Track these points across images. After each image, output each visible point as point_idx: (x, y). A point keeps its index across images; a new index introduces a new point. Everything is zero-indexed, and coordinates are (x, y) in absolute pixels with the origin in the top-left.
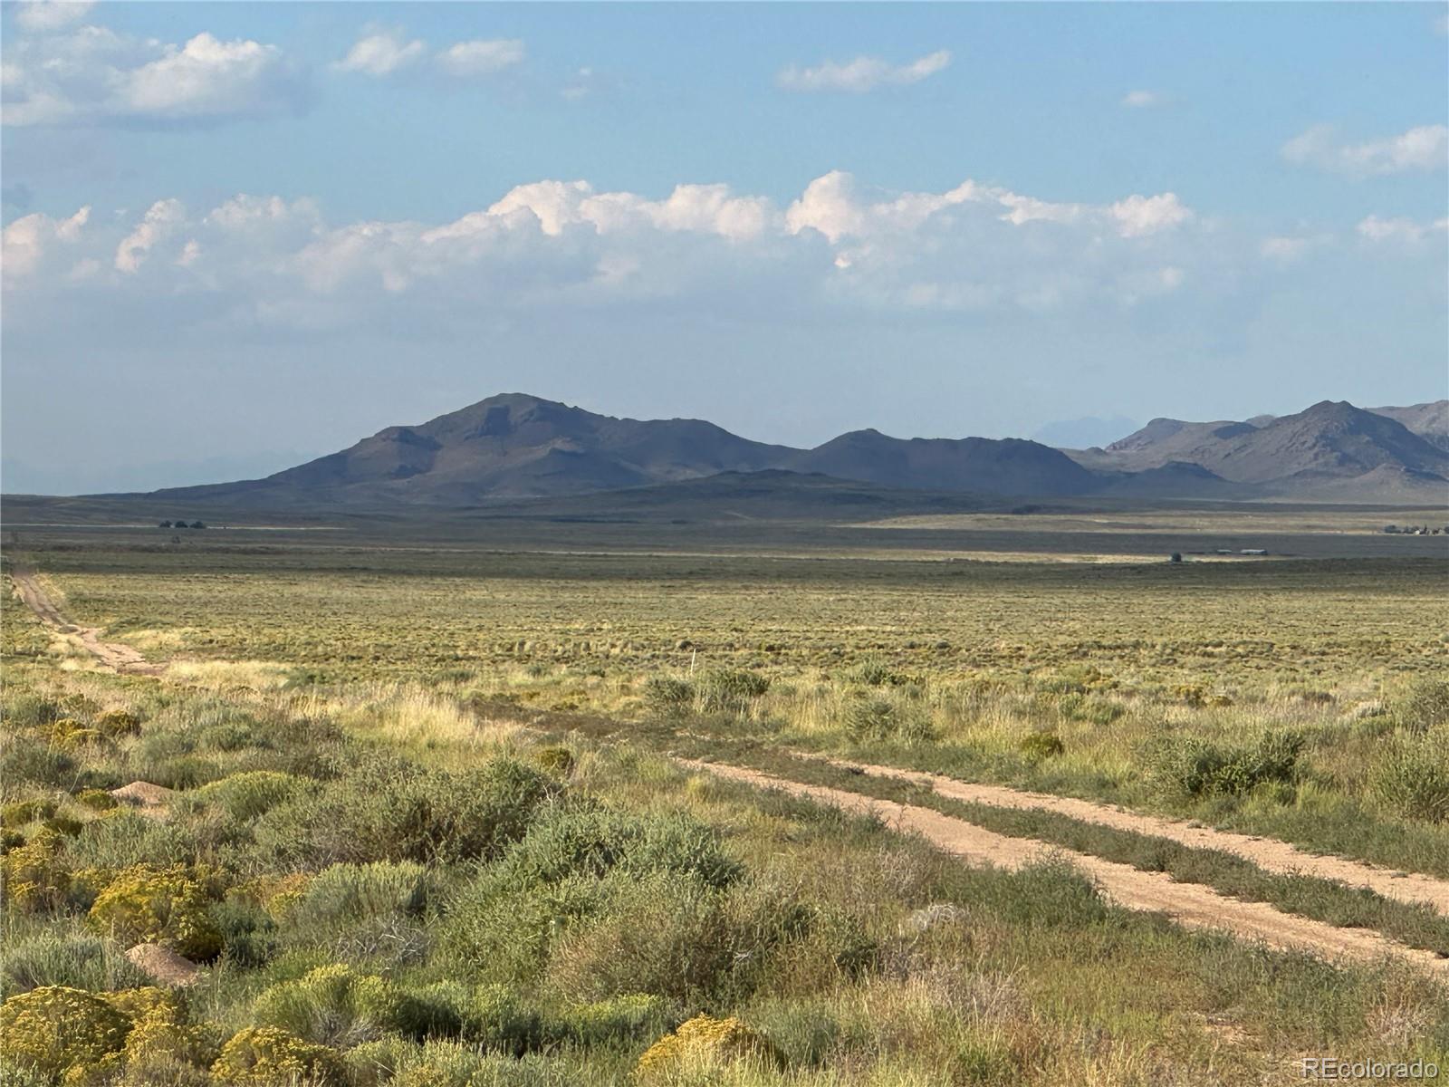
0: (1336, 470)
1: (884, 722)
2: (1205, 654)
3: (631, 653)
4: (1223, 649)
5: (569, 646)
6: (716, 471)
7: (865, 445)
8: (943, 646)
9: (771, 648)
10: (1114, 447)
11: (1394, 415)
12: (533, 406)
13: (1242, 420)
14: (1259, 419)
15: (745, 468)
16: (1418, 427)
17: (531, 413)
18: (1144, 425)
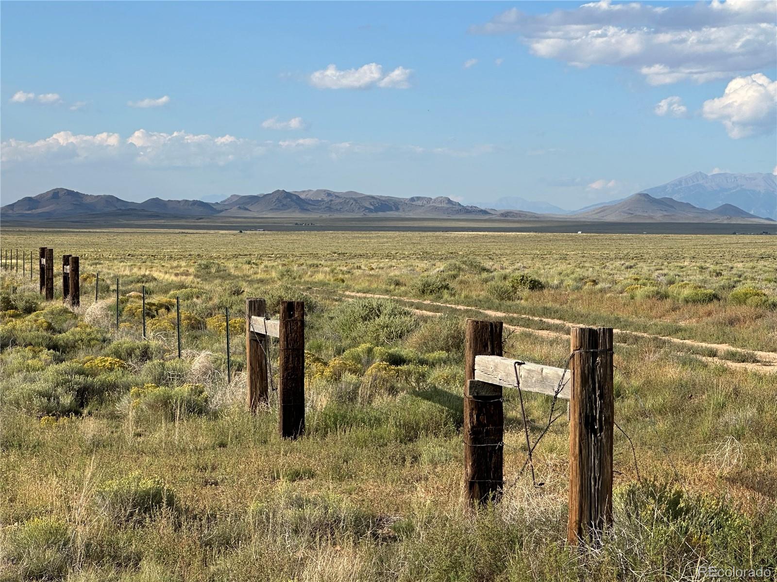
0: (281, 208)
1: (288, 275)
2: (269, 257)
3: (115, 257)
4: (273, 255)
5: (98, 255)
6: (115, 209)
7: (156, 202)
8: (198, 255)
9: (152, 256)
10: (222, 202)
11: (297, 194)
12: (66, 191)
13: (256, 194)
14: (260, 195)
15: (123, 208)
16: (303, 196)
17: (65, 193)
18: (229, 196)
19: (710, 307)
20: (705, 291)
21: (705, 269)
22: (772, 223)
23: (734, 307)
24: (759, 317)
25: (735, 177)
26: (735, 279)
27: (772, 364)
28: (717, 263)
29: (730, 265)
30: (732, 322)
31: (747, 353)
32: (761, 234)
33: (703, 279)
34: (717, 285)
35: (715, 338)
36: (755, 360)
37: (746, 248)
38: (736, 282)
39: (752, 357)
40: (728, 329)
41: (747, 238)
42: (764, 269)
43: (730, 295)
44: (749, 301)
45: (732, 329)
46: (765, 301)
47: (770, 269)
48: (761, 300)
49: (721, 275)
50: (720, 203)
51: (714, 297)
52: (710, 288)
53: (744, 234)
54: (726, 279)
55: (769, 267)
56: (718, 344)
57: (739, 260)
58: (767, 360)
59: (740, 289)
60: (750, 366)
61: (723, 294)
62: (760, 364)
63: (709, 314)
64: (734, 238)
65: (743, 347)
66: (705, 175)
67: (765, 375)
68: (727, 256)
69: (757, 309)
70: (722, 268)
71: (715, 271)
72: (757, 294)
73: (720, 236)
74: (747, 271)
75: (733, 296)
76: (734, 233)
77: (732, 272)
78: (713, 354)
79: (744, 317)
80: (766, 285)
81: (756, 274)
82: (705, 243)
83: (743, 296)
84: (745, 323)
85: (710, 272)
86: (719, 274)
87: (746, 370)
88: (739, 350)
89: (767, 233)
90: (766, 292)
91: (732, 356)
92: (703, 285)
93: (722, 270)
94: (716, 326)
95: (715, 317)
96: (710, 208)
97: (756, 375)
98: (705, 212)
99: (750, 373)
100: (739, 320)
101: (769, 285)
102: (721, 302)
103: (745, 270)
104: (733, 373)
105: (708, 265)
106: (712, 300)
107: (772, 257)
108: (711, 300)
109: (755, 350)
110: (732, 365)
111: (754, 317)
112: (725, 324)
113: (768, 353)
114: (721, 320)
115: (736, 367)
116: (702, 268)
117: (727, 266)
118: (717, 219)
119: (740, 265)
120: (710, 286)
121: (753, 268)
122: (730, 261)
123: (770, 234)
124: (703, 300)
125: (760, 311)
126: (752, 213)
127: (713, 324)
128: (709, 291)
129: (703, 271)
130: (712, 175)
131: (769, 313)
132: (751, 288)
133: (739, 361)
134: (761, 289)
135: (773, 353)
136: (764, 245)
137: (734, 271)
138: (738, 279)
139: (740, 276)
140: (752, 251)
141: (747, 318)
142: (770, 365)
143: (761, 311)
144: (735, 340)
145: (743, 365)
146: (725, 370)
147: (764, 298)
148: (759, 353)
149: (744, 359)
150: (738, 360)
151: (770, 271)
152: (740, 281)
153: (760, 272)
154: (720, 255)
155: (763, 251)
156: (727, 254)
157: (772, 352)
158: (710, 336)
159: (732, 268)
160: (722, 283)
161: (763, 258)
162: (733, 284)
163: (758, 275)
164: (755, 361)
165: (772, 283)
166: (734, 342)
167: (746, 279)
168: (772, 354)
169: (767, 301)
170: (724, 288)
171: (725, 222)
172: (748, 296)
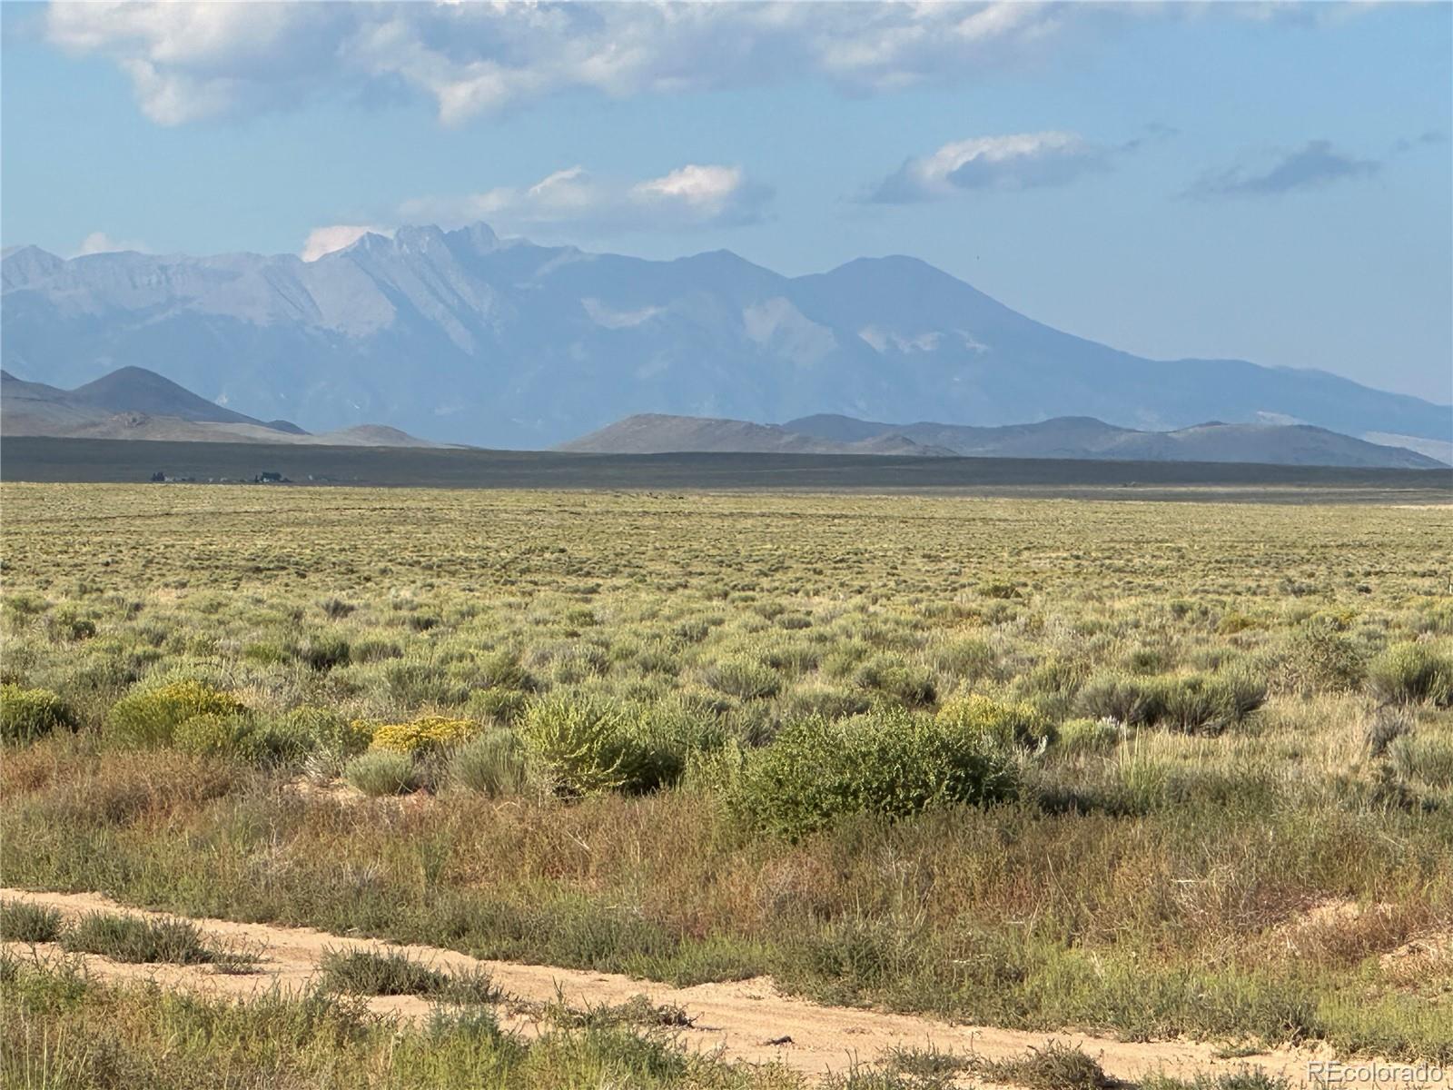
19: (42, 752)
20: (24, 695)
21: (35, 611)
22: (296, 439)
23: (127, 757)
24: (221, 790)
25: (163, 269)
26: (139, 650)
27: (255, 967)
28: (83, 590)
29: (132, 598)
30: (118, 810)
31: (166, 927)
32: (256, 482)
33: (20, 651)
34: (70, 671)
35: (53, 868)
36: (195, 952)
37: (198, 534)
38: (139, 662)
39: (181, 942)
40: (102, 840)
41: (206, 497)
42: (253, 611)
43: (113, 709)
44: (183, 732)
45: (120, 836)
46: (242, 733)
47: (274, 614)
48: (228, 729)
49: (92, 633)
50: (108, 364)
51: (57, 718)
52: (44, 684)
53: (192, 481)
54: (106, 651)
55: (272, 607)
56: (64, 891)
57: (171, 579)
58: (238, 952)
59: (152, 688)
60: (173, 977)
61: (90, 706)
62: (209, 967)
63: (37, 780)
64: (150, 497)
65: (154, 902)
66: (54, 258)
67: (223, 1009)
68: (130, 565)
69: (213, 764)
70: (98, 608)
71: (69, 619)
72: (215, 708)
73: (104, 486)
74: (188, 620)
75: (124, 712)
76: (159, 478)
77: (134, 623)
78: (41, 929)
79: (163, 790)
80: (249, 671)
81: (221, 631)
82: (47, 515)
83: (162, 714)
84: (168, 814)
85: (52, 623)
86: (82, 630)
87: (153, 990)
88: (137, 914)
89: (275, 478)
90: (247, 697)
91: (108, 938)
92: (18, 671)
93: (98, 616)
94: (58, 827)
95: (60, 792)
96: (69, 381)
97: (188, 1006)
98: (46, 395)
99: (168, 1004)
100: (144, 803)
101: (261, 672)
102: (82, 734)
103: (183, 614)
104: (106, 1001)
105: (49, 597)
106: (49, 727)
107: (292, 570)
108: (44, 728)
109: (198, 916)
110: (105, 970)
111: (199, 792)
112: (93, 818)
113: (244, 927)
114: (80, 805)
115: (119, 979)
116: (25, 606)
117: (121, 601)
118: (94, 425)
119: (166, 598)
120: (43, 675)
121: (214, 607)
122: (137, 579)
123: (286, 482)
124: (16, 729)
125: (221, 768)
126: (222, 401)
127: (48, 817)
128: (36, 695)
129: (30, 616)
130: (80, 260)
131: (253, 778)
132: (192, 684)
133: (134, 957)
134: (230, 687)
135: (263, 927)
136: (267, 523)
137: (142, 621)
138: (150, 649)
139: (159, 639)
140: (223, 544)
141: (174, 798)
142: (249, 972)
143: (225, 772)
144: (126, 879)
145: (143, 971)
146: (75, 991)
147: (237, 721)
148: (212, 930)
149: (153, 949)
150: (133, 952)
151: (272, 621)
152: (154, 657)
153: (237, 624)
154: (103, 558)
155: (261, 543)
156: (126, 554)
157: (260, 921)
158: (37, 862)
159: (138, 607)
160: (89, 665)
161: (258, 570)
162: (128, 668)
163: (228, 634)
164: (194, 955)
165: (273, 665)
166: (121, 884)
167: (178, 648)
168: (257, 932)
169: (251, 731)
170: (92, 681)
171: (126, 435)
172: (180, 712)
